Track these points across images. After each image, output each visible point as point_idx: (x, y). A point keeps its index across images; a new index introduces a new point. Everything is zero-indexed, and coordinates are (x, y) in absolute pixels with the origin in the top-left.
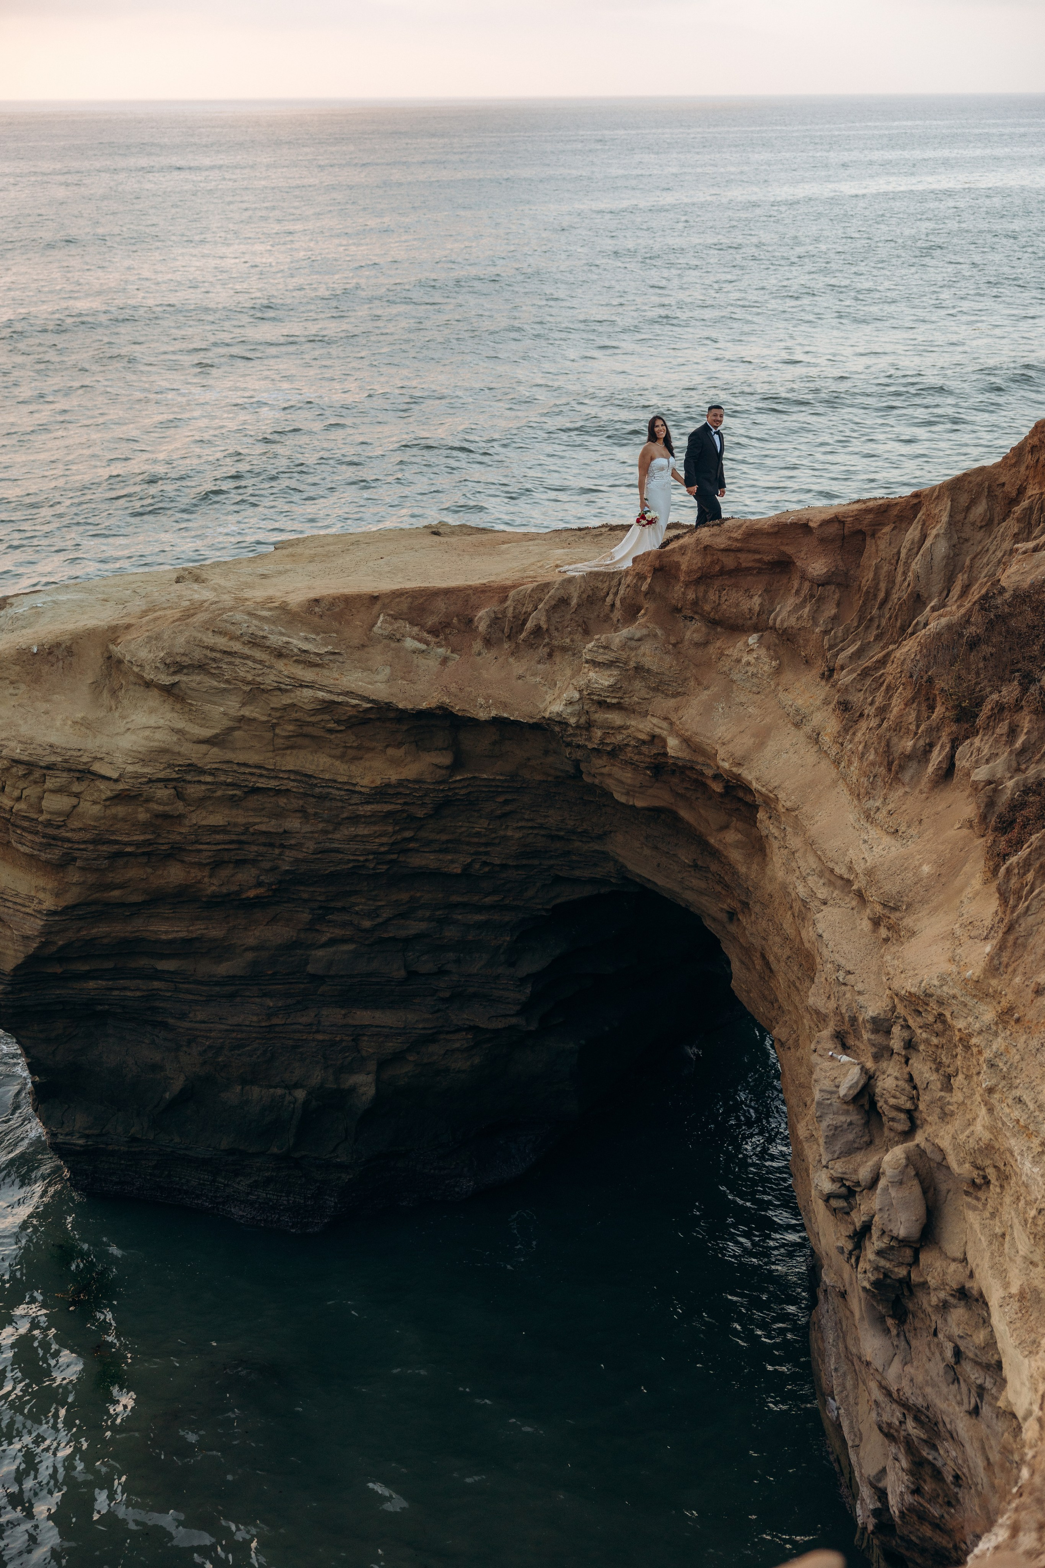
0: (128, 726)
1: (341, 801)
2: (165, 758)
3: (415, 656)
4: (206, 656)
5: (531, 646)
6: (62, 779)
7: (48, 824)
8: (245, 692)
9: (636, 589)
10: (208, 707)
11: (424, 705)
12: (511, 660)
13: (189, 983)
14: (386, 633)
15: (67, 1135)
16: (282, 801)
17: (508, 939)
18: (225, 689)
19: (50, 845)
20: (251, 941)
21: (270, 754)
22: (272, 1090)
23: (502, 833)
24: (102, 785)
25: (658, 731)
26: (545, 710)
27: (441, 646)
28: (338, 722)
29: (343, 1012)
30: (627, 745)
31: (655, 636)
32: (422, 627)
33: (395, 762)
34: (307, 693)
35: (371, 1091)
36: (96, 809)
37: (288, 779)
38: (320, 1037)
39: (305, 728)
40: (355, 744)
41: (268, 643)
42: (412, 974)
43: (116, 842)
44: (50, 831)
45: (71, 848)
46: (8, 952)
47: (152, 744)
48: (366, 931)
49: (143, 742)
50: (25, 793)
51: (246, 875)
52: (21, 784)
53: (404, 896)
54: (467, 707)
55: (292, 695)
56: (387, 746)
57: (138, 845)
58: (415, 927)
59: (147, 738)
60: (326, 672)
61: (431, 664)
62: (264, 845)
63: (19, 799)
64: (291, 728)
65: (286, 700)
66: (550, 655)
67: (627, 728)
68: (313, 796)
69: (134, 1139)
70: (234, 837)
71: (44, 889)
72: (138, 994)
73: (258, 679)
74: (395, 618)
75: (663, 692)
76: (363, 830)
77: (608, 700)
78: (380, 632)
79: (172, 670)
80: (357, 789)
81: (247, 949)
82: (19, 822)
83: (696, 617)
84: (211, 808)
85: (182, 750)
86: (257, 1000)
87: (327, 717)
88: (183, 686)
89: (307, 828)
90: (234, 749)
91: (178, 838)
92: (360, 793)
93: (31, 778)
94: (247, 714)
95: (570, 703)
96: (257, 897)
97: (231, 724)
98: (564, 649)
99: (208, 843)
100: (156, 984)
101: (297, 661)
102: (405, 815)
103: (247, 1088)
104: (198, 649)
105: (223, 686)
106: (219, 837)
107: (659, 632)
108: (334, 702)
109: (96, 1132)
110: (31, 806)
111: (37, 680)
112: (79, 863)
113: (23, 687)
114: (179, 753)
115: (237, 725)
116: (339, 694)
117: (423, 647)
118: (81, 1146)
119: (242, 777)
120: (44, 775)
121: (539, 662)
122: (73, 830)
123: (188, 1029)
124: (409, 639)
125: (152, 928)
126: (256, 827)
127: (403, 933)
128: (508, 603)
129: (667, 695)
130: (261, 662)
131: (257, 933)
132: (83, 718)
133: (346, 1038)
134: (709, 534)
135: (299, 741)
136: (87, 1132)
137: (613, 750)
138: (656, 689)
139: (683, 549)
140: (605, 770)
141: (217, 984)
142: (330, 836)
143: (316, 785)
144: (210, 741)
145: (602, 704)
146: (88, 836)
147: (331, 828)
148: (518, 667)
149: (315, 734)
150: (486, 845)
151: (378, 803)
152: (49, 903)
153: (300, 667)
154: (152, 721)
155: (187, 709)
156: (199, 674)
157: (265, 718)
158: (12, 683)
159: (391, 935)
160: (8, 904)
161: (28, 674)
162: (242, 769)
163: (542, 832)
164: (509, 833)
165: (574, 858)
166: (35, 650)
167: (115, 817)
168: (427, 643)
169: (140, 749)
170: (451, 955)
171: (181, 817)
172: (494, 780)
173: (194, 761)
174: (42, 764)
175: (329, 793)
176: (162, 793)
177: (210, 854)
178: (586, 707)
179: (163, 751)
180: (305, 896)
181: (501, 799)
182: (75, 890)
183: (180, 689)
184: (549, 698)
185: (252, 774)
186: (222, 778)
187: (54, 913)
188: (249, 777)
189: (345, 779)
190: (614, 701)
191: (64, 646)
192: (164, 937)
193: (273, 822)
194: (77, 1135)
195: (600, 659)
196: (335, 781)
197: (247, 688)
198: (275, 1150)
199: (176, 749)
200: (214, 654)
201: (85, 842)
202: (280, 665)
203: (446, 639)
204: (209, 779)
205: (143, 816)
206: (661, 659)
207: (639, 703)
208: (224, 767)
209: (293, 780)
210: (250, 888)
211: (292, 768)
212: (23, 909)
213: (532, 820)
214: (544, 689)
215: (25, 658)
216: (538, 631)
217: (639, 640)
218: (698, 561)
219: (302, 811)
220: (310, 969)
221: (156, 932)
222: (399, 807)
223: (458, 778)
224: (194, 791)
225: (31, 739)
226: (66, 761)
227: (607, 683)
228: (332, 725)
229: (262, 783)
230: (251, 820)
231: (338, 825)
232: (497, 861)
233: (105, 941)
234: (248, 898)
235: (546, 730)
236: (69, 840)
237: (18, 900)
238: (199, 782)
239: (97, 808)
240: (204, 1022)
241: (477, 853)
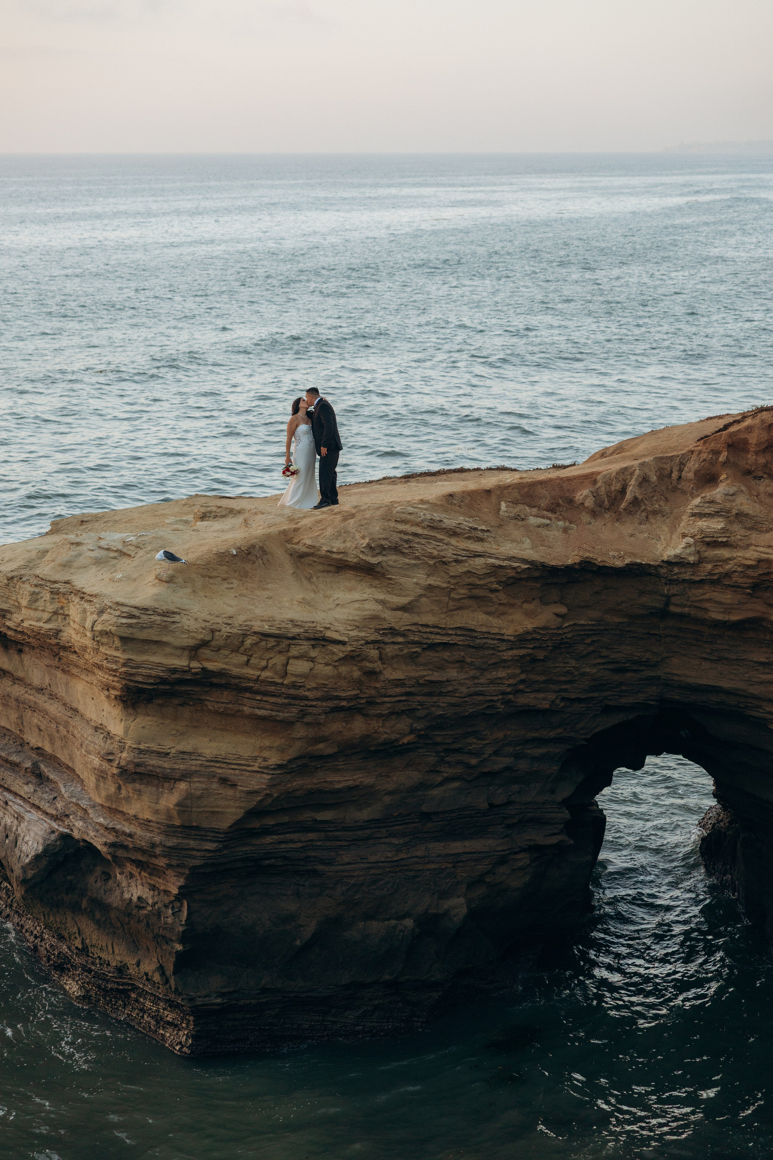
0: (337, 602)
1: (493, 649)
2: (373, 625)
3: (540, 529)
4: (401, 539)
5: (630, 513)
6: (305, 647)
7: (294, 686)
8: (430, 565)
9: (713, 463)
10: (403, 580)
11: (570, 562)
12: (616, 524)
13: (337, 831)
14: (512, 515)
15: (205, 997)
16: (446, 655)
17: (556, 768)
18: (415, 565)
19: (290, 704)
20: (390, 787)
21: (443, 616)
22: (387, 922)
23: (583, 670)
24: (335, 648)
25: (765, 556)
26: (662, 556)
27: (560, 520)
28: (499, 583)
29: (442, 844)
30: (735, 571)
31: (742, 491)
32: (539, 507)
33: (529, 614)
34: (479, 562)
35: (464, 910)
36: (328, 670)
37: (456, 635)
38: (432, 866)
39: (473, 591)
40: (505, 601)
41: (444, 526)
42: (491, 805)
43: (338, 698)
44: (292, 691)
45: (306, 706)
46: (229, 810)
47: (365, 613)
48: (473, 767)
49: (357, 612)
50: (271, 662)
51: (403, 724)
52: (268, 655)
53: (500, 735)
54: (605, 559)
55: (466, 564)
56: (524, 602)
57: (349, 699)
58: (504, 762)
59: (358, 609)
60: (486, 545)
61: (554, 534)
62: (424, 695)
63: (265, 668)
64: (463, 591)
65: (461, 569)
66: (647, 517)
67: (734, 558)
68: (473, 647)
69: (264, 990)
70: (408, 690)
71: (270, 748)
72: (300, 845)
73: (442, 554)
74: (515, 503)
75: (757, 530)
76: (501, 673)
77: (720, 540)
78: (506, 514)
79: (377, 551)
80: (506, 638)
81: (386, 794)
82: (263, 688)
83: (765, 476)
84: (395, 666)
85: (386, 616)
86: (386, 840)
87: (493, 579)
88: (384, 564)
89: (463, 676)
90: (419, 614)
91: (373, 692)
92: (509, 640)
93: (277, 649)
94: (432, 583)
95: (688, 545)
96: (408, 743)
97: (421, 592)
98: (655, 513)
99: (390, 696)
100: (311, 836)
101: (469, 538)
102: (528, 658)
103: (368, 923)
104: (395, 534)
105: (413, 562)
106: (399, 690)
107: (743, 488)
108: (501, 567)
109: (231, 989)
110: (276, 673)
111: (244, 575)
112: (308, 719)
113: (236, 583)
114: (384, 619)
115: (424, 592)
116: (504, 560)
117: (548, 522)
118: (218, 1004)
119: (425, 636)
120: (289, 645)
121: (640, 524)
122: (309, 690)
123: (337, 872)
124: (531, 518)
125: (328, 780)
126: (427, 678)
127: (497, 767)
128: (599, 484)
129: (761, 532)
130: (441, 541)
131: (395, 779)
132: (303, 599)
133: (449, 865)
134: (770, 416)
135: (466, 602)
136: (224, 990)
137: (718, 579)
138: (751, 529)
139: (749, 429)
140: (707, 596)
141: (361, 828)
142: (476, 681)
143: (476, 637)
144: (403, 608)
145: (715, 544)
146: (319, 694)
147: (478, 674)
148: (627, 528)
149: (481, 594)
150: (566, 682)
151: (517, 648)
152: (274, 759)
153: (470, 542)
154: (356, 596)
155: (385, 584)
156: (392, 554)
157: (445, 585)
158: (224, 579)
159: (489, 770)
160: (233, 767)
161: (235, 571)
162: (424, 630)
163: (611, 666)
164: (588, 670)
165: (624, 688)
166: (235, 553)
167: (339, 676)
168: (551, 520)
169: (356, 618)
170: (516, 787)
171: (380, 672)
172: (588, 625)
173: (393, 625)
174: (290, 635)
175: (486, 643)
176: (374, 653)
177: (389, 705)
178: (698, 548)
179: (375, 618)
180: (439, 739)
181: (589, 641)
182: (299, 744)
183: (382, 567)
184: (660, 547)
185: (431, 633)
186: (412, 638)
187: (279, 767)
188: (430, 635)
189: (496, 631)
190: (724, 540)
191: (257, 547)
192: (337, 786)
193: (436, 674)
194: (215, 995)
195: (707, 511)
196: (489, 633)
197: (431, 562)
198: (387, 977)
199: (383, 615)
200: (406, 537)
201: (317, 699)
202: (453, 541)
203: (561, 515)
204: (400, 639)
205: (357, 674)
206: (753, 507)
207: (741, 540)
208: (413, 628)
209: (459, 635)
210: (405, 735)
211: (459, 625)
212: (249, 769)
213: (607, 657)
214: (653, 541)
215: (227, 560)
216: (636, 502)
217: (732, 495)
218: (765, 436)
219: (461, 663)
220: (425, 808)
221: (331, 783)
222: (530, 651)
223: (567, 625)
224: (389, 650)
225: (271, 617)
226: (306, 632)
227: (719, 527)
228: (495, 586)
229: (438, 639)
230: (421, 673)
231: (483, 670)
232: (573, 696)
233: (298, 793)
234: (404, 744)
235: (650, 574)
236: (306, 698)
237: (242, 762)
238: (394, 643)
239: (330, 668)
240: (349, 864)
241: (561, 690)
